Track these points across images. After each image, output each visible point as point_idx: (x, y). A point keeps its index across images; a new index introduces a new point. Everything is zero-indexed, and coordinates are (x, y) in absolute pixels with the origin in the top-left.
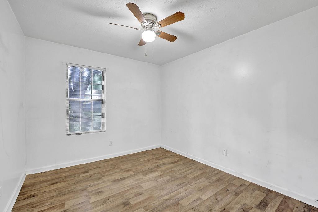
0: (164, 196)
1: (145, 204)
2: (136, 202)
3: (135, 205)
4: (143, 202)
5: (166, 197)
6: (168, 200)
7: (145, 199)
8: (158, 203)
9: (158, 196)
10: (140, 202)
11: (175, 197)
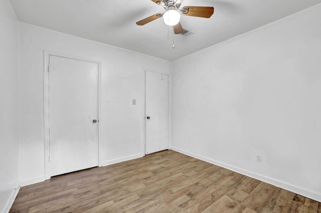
0: (154, 204)
1: (172, 195)
2: (182, 197)
3: (182, 194)
4: (175, 198)
5: (152, 202)
6: (150, 200)
7: (175, 200)
8: (160, 196)
9: (161, 204)
10: (179, 197)
11: (142, 203)
